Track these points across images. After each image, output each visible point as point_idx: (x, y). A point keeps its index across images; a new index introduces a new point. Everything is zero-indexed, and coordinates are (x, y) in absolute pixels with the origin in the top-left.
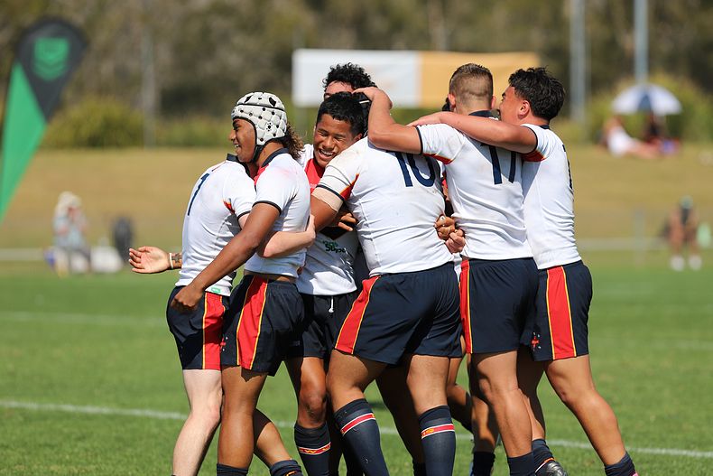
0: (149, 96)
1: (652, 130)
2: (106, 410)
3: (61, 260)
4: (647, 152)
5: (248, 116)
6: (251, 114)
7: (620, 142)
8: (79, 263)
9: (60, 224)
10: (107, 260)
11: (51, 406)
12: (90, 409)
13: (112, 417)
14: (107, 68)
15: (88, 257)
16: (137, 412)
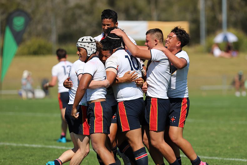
0: (54, 37)
1: (228, 48)
2: (40, 146)
3: (24, 94)
4: (226, 55)
5: (83, 47)
6: (84, 46)
7: (217, 52)
8: (30, 95)
9: (24, 81)
10: (40, 94)
11: (21, 145)
12: (34, 146)
13: (42, 148)
14: (40, 27)
15: (33, 93)
16: (51, 147)
